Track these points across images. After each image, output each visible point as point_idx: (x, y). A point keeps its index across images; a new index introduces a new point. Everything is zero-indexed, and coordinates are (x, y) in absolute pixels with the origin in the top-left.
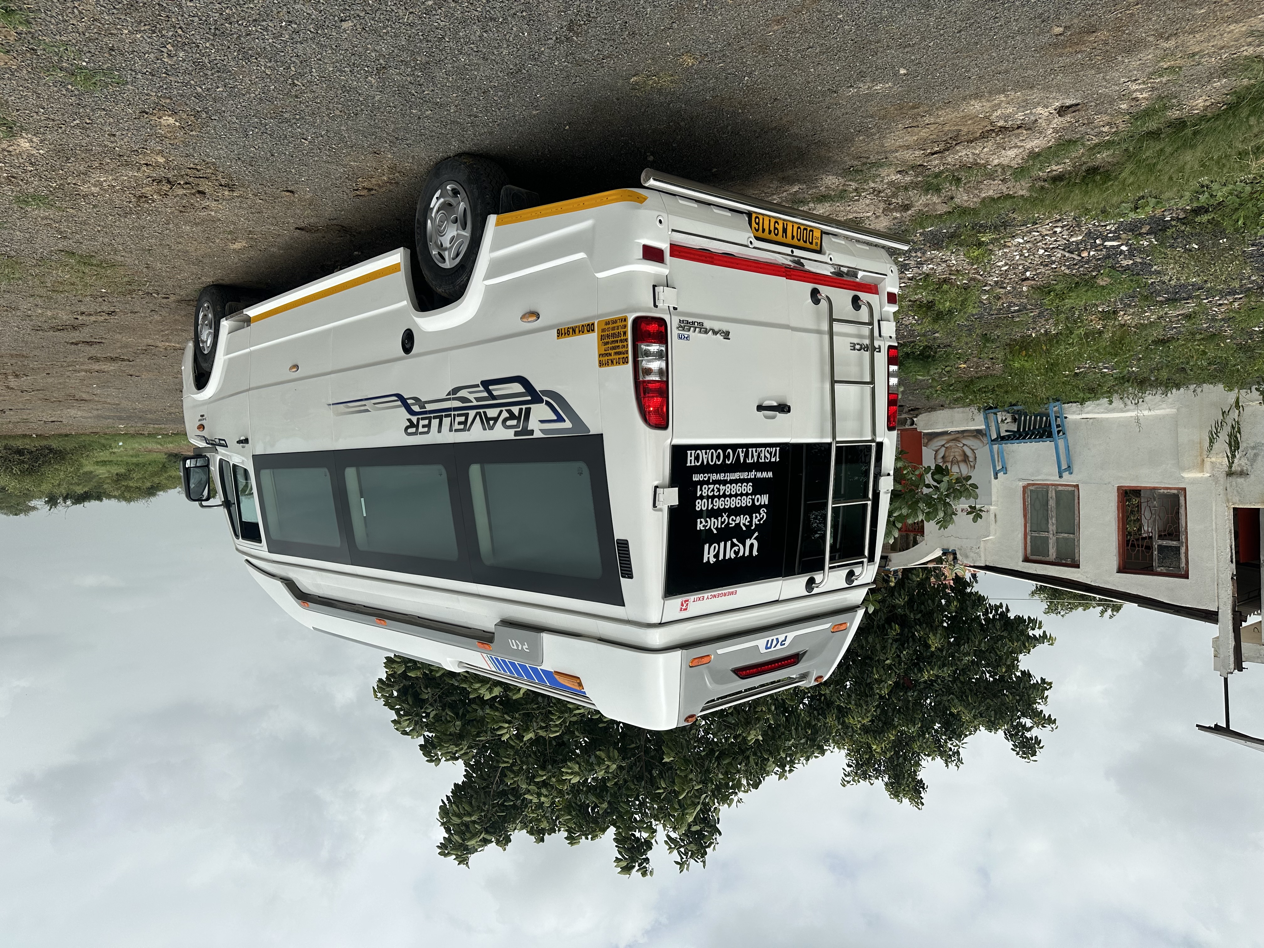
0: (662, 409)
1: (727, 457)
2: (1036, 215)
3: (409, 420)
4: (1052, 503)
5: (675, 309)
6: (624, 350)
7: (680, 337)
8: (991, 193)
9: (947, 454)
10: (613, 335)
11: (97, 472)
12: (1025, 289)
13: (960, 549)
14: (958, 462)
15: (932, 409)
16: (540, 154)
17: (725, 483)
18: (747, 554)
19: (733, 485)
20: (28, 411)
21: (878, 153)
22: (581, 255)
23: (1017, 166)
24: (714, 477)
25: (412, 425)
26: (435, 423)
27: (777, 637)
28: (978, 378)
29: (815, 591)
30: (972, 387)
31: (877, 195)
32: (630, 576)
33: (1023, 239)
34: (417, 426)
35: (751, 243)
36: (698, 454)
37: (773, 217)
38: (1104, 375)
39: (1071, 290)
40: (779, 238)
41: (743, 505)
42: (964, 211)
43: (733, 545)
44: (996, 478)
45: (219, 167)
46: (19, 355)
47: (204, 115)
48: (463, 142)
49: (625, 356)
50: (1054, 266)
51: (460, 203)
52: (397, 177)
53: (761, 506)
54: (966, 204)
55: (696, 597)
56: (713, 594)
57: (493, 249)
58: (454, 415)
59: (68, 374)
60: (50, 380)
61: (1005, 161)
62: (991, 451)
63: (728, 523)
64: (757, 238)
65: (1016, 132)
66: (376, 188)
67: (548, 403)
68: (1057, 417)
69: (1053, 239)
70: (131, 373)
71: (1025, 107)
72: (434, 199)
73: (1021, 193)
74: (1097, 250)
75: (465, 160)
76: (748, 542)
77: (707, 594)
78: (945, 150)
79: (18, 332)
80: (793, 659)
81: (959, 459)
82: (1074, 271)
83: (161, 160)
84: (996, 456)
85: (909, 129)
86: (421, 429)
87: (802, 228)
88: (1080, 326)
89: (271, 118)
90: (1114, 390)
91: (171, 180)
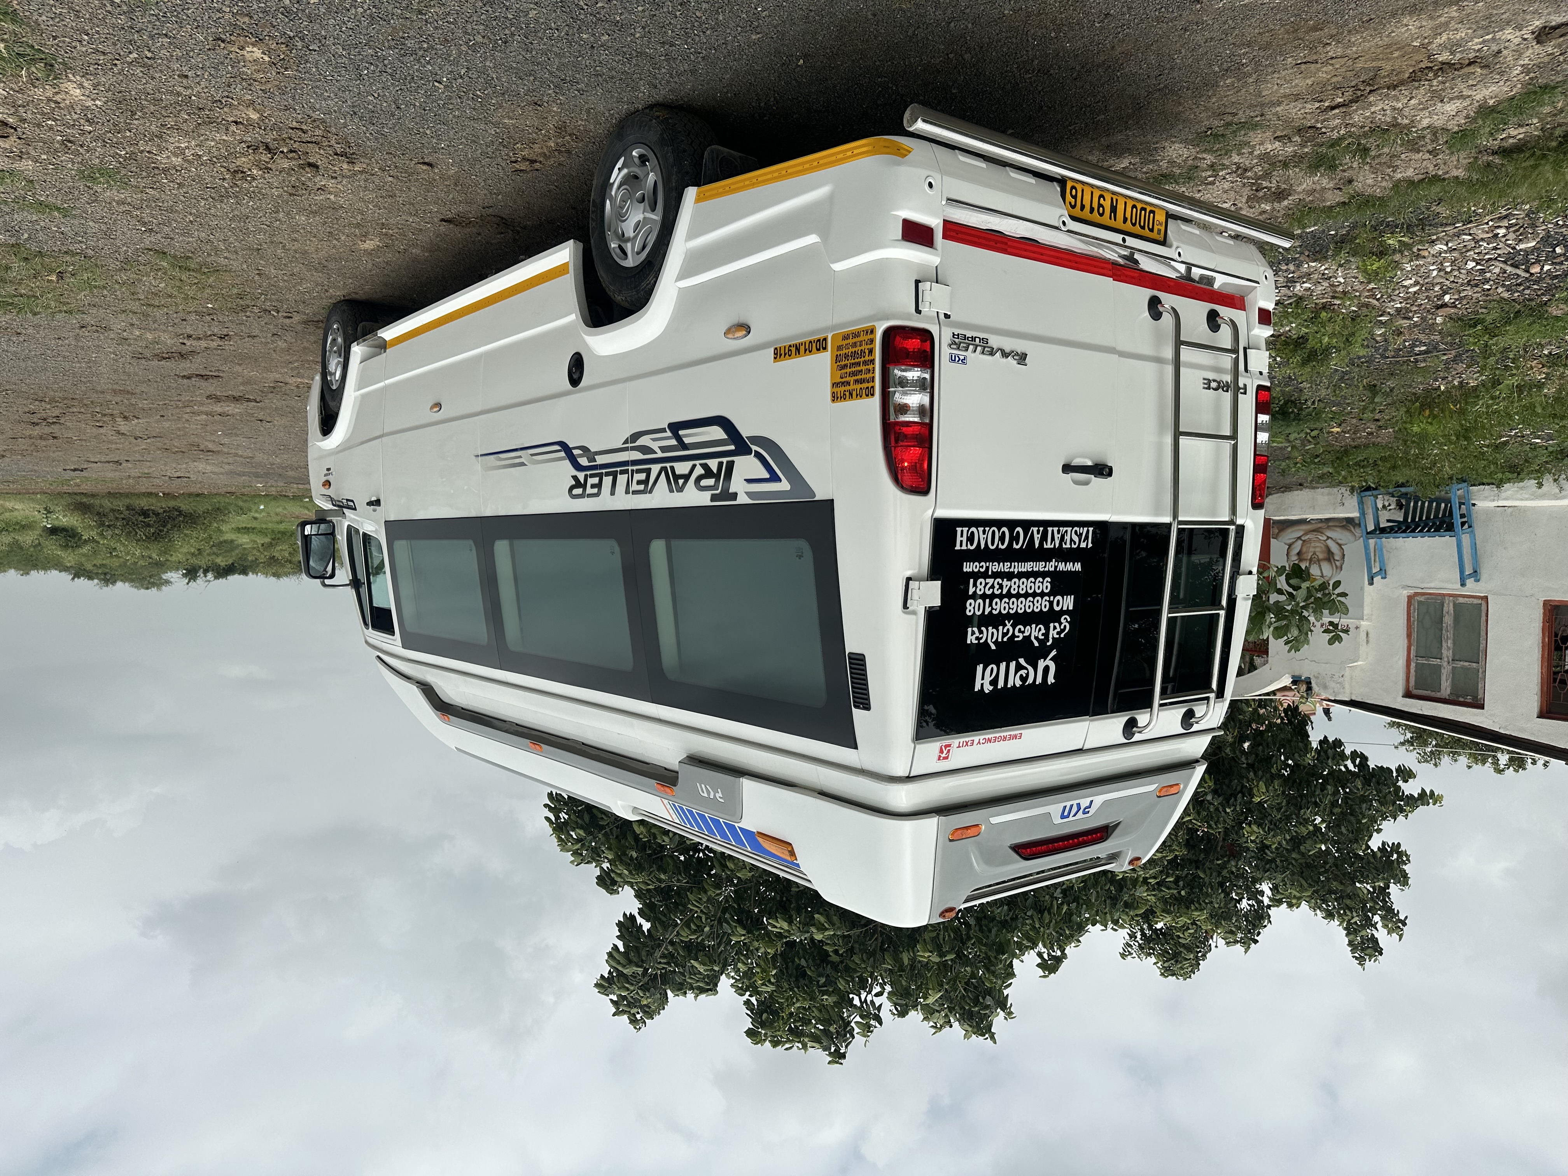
0: (922, 465)
1: (1015, 538)
2: (1473, 208)
3: (575, 478)
4: (1448, 620)
5: (947, 316)
6: (868, 376)
7: (952, 360)
8: (1410, 173)
9: (1304, 549)
10: (854, 355)
11: (240, 541)
12: (1439, 320)
13: (1317, 678)
14: (1319, 560)
15: (1287, 488)
16: (762, 104)
17: (1010, 576)
18: (1039, 680)
19: (1022, 580)
20: (148, 463)
21: (1251, 106)
22: (813, 239)
23: (1456, 129)
24: (995, 567)
25: (578, 484)
26: (607, 481)
27: (1078, 801)
28: (1355, 447)
29: (1137, 737)
30: (1345, 459)
31: (1241, 176)
32: (867, 707)
33: (1447, 245)
34: (584, 486)
35: (1064, 223)
36: (973, 533)
37: (1098, 187)
38: (1534, 447)
39: (1508, 322)
40: (1106, 220)
41: (1036, 610)
42: (1366, 202)
43: (1019, 667)
44: (1371, 583)
45: (330, 127)
46: (124, 391)
47: (300, 44)
48: (656, 87)
49: (870, 385)
50: (1487, 287)
51: (648, 174)
52: (569, 142)
53: (1062, 612)
54: (1369, 191)
55: (961, 740)
56: (987, 737)
57: (691, 236)
58: (633, 471)
59: (186, 416)
60: (167, 424)
61: (1438, 121)
62: (1366, 547)
63: (1014, 636)
64: (1074, 218)
65: (1466, 70)
66: (541, 159)
67: (758, 455)
68: (1461, 504)
69: (1491, 246)
70: (260, 417)
71: (1487, 30)
72: (616, 171)
73: (1455, 173)
74: (1555, 264)
75: (658, 113)
76: (1041, 664)
77: (978, 737)
78: (1351, 101)
79: (116, 360)
80: (1101, 834)
81: (1321, 556)
82: (1516, 295)
83: (254, 116)
84: (1372, 555)
85: (1303, 66)
86: (589, 490)
87: (1139, 206)
88: (1515, 374)
89: (390, 48)
90: (1546, 469)
91: (271, 146)
